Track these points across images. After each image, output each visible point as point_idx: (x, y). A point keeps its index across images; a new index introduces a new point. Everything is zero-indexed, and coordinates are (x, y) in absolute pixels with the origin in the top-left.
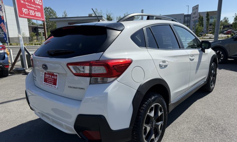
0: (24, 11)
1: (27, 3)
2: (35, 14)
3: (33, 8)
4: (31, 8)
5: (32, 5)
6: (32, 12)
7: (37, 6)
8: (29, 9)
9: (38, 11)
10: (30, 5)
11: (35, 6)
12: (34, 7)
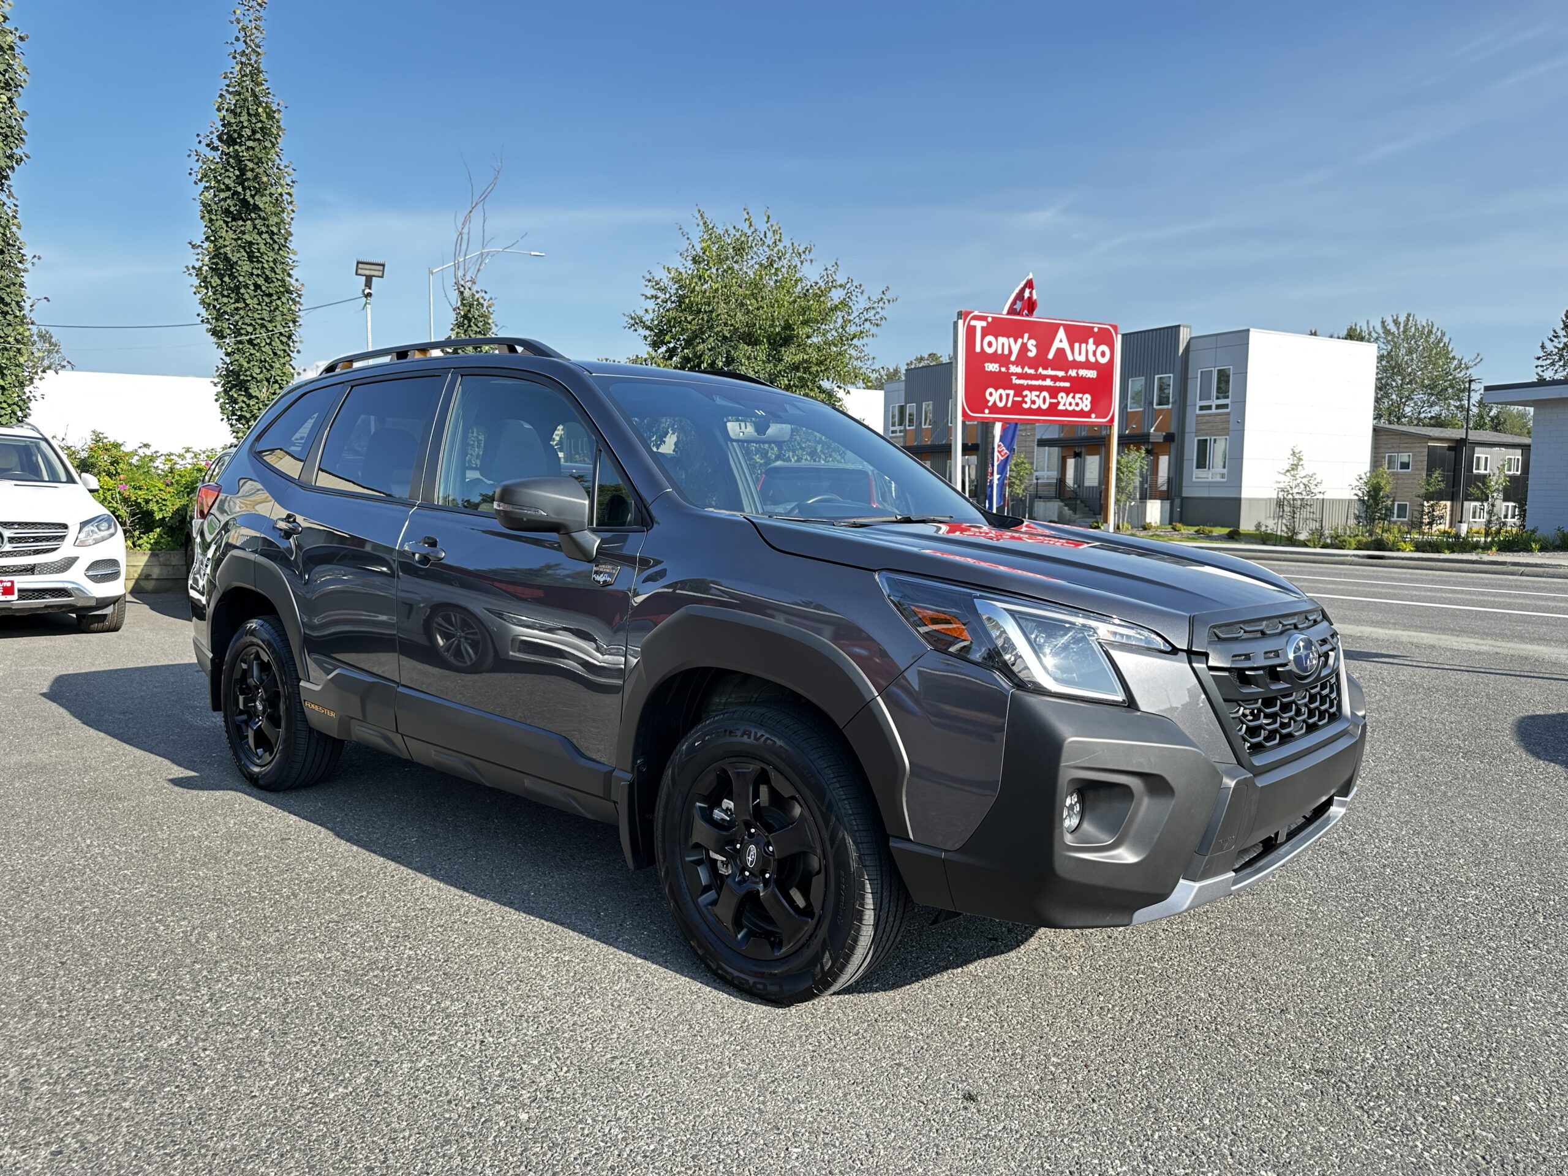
0: (991, 400)
1: (1014, 369)
2: (1055, 405)
3: (1048, 382)
4: (1040, 382)
6: (1038, 396)
7: (1073, 373)
8: (1019, 390)
10: (1032, 371)
11: (1061, 374)
12: (1055, 379)
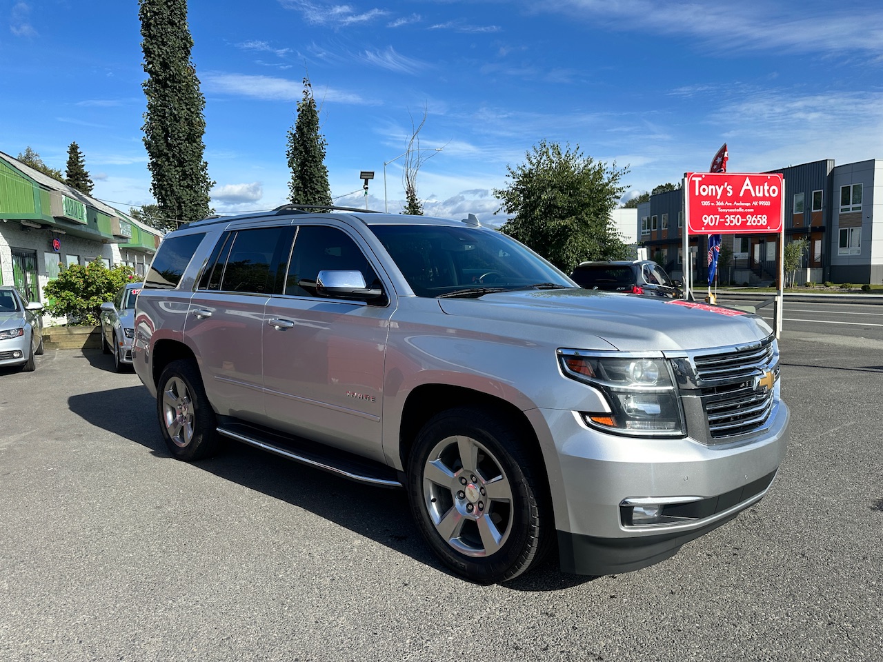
1: (719, 203)
2: (744, 223)
3: (740, 210)
4: (735, 210)
6: (734, 218)
7: (755, 203)
12: (744, 207)
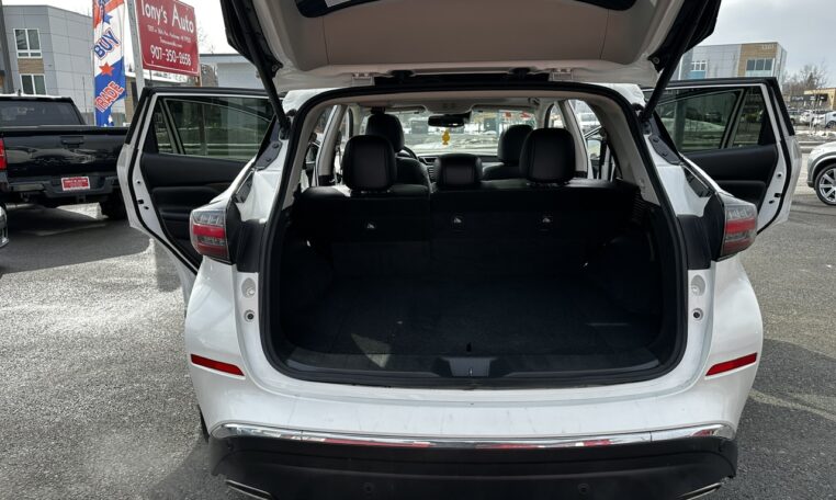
0: (154, 53)
2: (178, 60)
3: (174, 44)
5: (173, 36)
6: (171, 53)
7: (182, 38)
8: (164, 47)
9: (183, 51)
10: (167, 35)
11: (178, 38)
12: (178, 42)
